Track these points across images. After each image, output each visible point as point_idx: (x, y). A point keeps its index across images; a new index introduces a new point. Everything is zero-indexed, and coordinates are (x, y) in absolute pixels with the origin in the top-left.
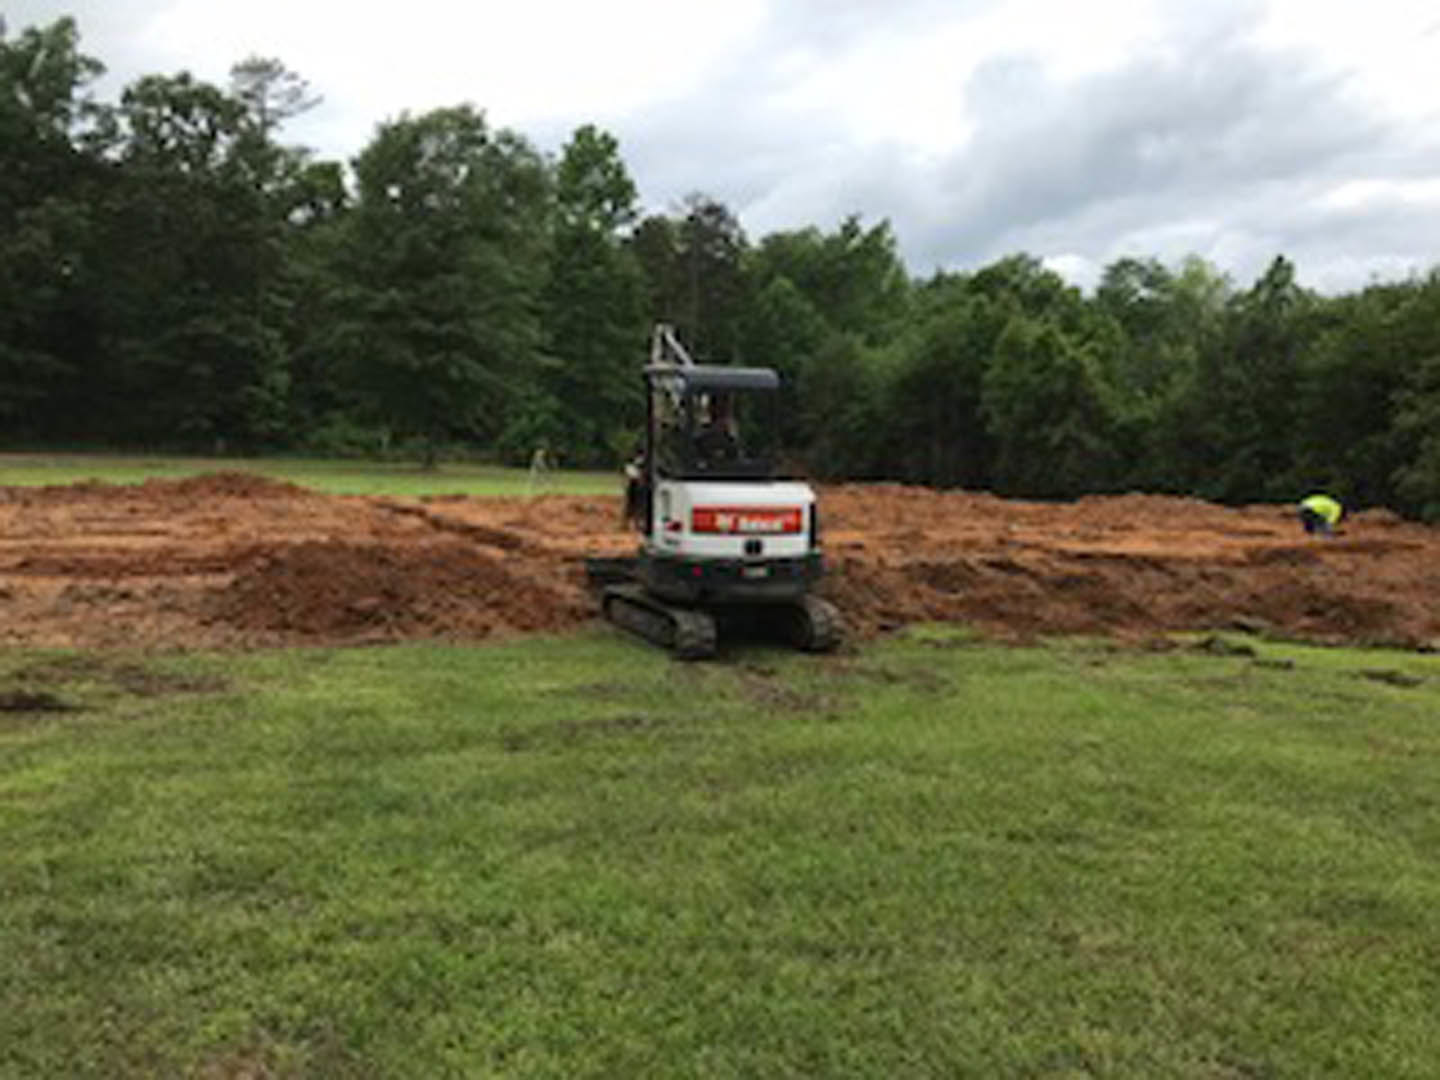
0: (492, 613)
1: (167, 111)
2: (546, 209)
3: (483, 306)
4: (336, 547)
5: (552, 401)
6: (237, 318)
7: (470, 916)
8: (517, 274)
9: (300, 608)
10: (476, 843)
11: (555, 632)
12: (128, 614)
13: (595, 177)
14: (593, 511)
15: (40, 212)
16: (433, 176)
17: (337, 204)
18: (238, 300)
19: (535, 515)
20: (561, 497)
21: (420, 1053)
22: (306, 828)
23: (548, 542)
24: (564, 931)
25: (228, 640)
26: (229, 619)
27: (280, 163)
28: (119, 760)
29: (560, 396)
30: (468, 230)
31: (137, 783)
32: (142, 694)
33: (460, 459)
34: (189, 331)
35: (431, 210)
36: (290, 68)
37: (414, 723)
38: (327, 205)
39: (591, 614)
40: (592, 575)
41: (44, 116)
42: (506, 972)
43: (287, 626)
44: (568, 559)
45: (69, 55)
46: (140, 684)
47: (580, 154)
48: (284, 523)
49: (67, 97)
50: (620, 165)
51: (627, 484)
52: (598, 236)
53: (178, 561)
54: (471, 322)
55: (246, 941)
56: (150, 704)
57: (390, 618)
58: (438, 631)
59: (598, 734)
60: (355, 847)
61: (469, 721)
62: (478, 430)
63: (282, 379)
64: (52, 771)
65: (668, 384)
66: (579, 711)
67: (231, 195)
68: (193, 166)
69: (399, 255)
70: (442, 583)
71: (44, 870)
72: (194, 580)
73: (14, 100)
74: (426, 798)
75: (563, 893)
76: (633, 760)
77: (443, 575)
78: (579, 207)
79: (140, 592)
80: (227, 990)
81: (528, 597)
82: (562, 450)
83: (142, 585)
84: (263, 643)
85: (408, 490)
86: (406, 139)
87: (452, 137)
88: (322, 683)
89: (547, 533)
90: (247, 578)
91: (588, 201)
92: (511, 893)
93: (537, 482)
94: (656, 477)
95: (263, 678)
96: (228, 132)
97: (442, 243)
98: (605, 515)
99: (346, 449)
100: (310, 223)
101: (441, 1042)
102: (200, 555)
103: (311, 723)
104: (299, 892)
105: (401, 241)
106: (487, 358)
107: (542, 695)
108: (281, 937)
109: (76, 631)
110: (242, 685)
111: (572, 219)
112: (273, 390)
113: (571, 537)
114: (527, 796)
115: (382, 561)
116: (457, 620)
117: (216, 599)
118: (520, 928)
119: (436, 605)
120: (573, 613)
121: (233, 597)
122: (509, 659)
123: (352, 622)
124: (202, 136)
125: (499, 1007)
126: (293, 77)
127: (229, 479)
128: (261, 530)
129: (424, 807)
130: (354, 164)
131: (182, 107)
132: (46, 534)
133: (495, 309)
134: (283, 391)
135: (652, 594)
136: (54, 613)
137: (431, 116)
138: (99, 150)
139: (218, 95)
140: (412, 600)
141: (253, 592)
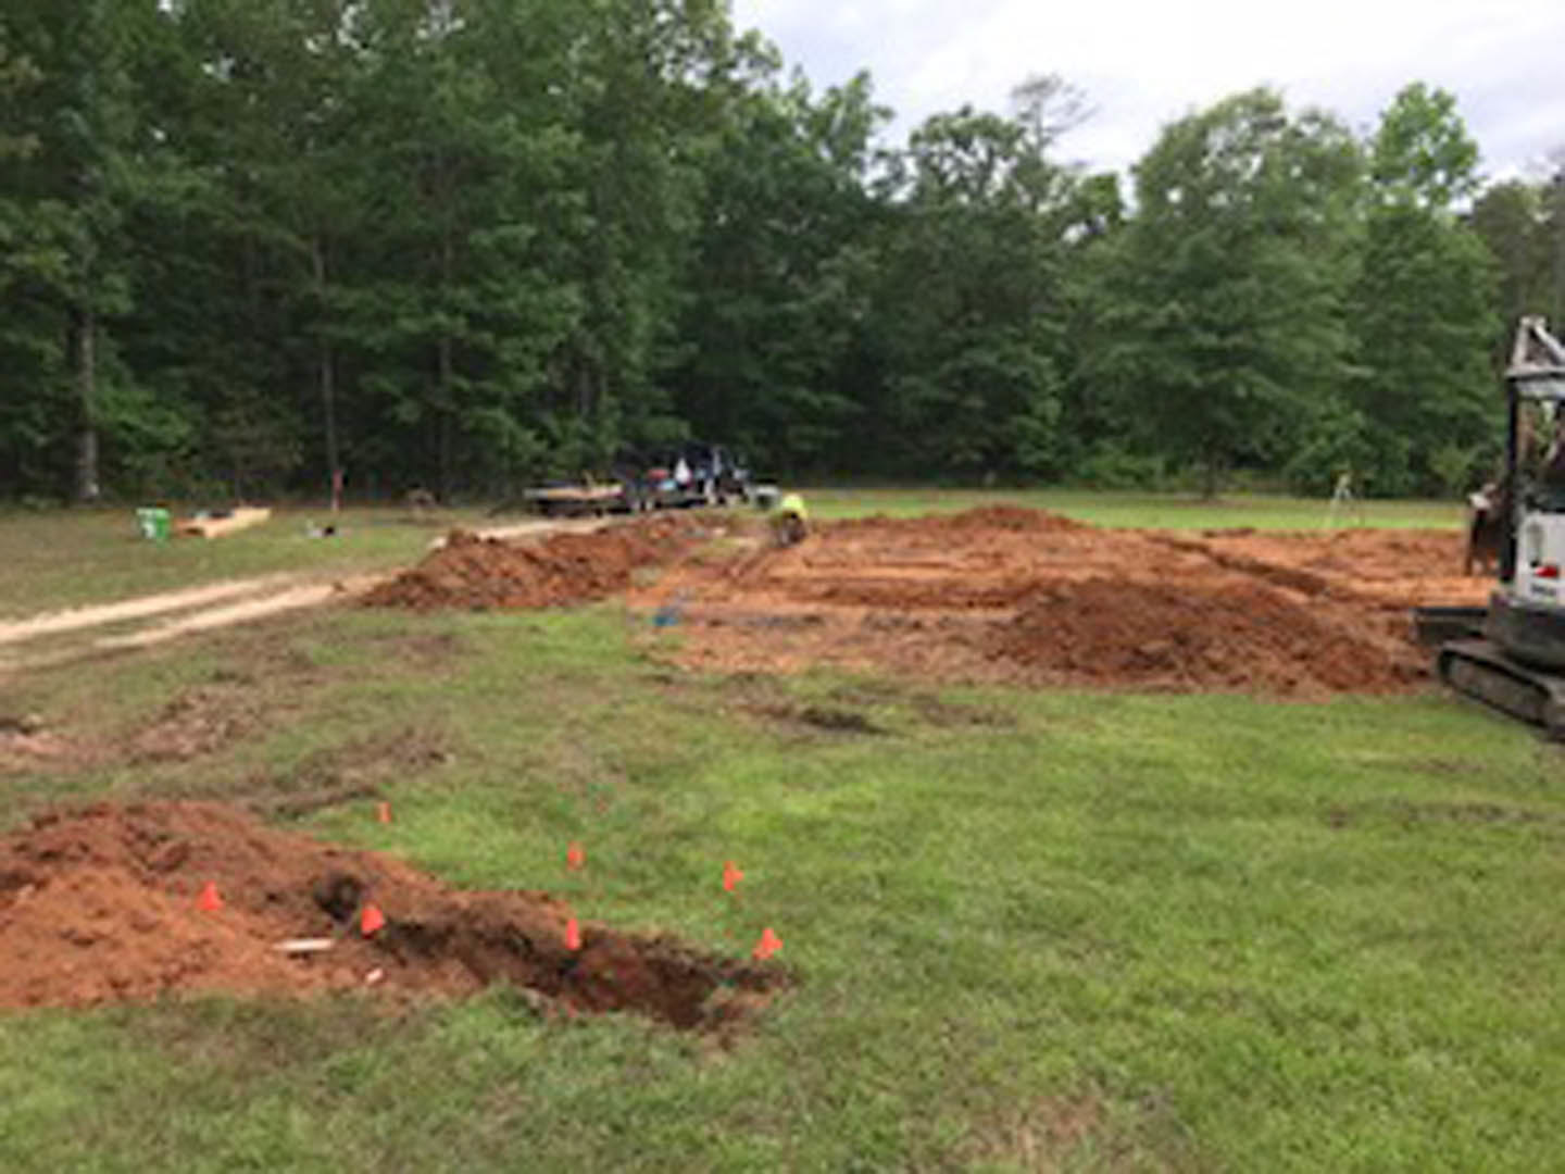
0: (1299, 666)
1: (949, 145)
2: (1357, 191)
3: (1278, 312)
4: (1123, 585)
5: (1358, 417)
6: (1009, 348)
7: (1305, 1008)
8: (1321, 273)
9: (1086, 647)
10: (1302, 924)
11: (1377, 693)
12: (917, 643)
13: (1425, 145)
14: (1417, 548)
15: (838, 262)
16: (1219, 171)
17: (1114, 217)
18: (1011, 330)
19: (1339, 551)
20: (1370, 531)
21: (1261, 1148)
22: (1112, 881)
23: (1358, 586)
24: (1423, 1050)
25: (1014, 676)
26: (1014, 656)
27: (1057, 181)
28: (924, 785)
29: (1367, 411)
30: (1260, 228)
31: (945, 809)
32: (939, 723)
33: (1243, 489)
34: (964, 364)
35: (1218, 211)
36: (1068, 81)
37: (1215, 782)
38: (1102, 219)
39: (1422, 674)
40: (1421, 627)
41: (842, 169)
42: (1355, 1081)
43: (1070, 666)
44: (1388, 607)
45: (863, 108)
46: (933, 712)
47: (1403, 118)
48: (1059, 558)
49: (861, 146)
50: (1458, 123)
51: (1472, 516)
52: (1426, 216)
53: (960, 594)
54: (1261, 331)
55: (1064, 988)
56: (947, 734)
57: (1181, 664)
58: (1234, 683)
59: (1447, 822)
60: (1166, 909)
61: (1281, 787)
62: (1266, 457)
63: (1052, 408)
64: (870, 789)
65: (1537, 390)
66: (1417, 790)
67: (1006, 222)
68: (973, 196)
69: (1180, 264)
70: (1238, 629)
71: (874, 881)
72: (977, 614)
73: (818, 159)
74: (1240, 868)
75: (1419, 1004)
76: (1498, 859)
77: (1241, 621)
78: (1401, 183)
79: (928, 624)
80: (1051, 1032)
81: (1341, 649)
82: (1369, 475)
83: (930, 616)
84: (1049, 683)
85: (1187, 523)
86: (1190, 135)
87: (1244, 125)
88: (1111, 727)
89: (1356, 575)
90: (1029, 614)
91: (1412, 175)
92: (1352, 990)
93: (1338, 513)
94: (1522, 509)
95: (1051, 718)
96: (1006, 158)
97: (1230, 245)
98: (1433, 555)
99: (1115, 479)
100: (1083, 243)
101: (1284, 1144)
102: (982, 589)
103: (1105, 770)
104: (1111, 946)
105: (1185, 248)
106: (1277, 371)
107: (1366, 765)
108: (1098, 989)
109: (877, 656)
110: (1032, 722)
111: (1390, 200)
112: (1043, 419)
113: (1388, 580)
114: (1360, 881)
115: (1171, 601)
116: (1257, 672)
117: (1000, 634)
118: (1368, 1032)
119: (1233, 652)
120: (1396, 670)
121: (1017, 633)
122: (1322, 721)
123: (1140, 665)
124: (981, 165)
125: (1350, 1119)
126: (1069, 89)
127: (999, 511)
128: (1036, 565)
129: (1239, 878)
130: (1134, 170)
131: (963, 141)
132: (844, 565)
133: (1289, 316)
134: (1053, 421)
135: (1510, 655)
136: (857, 639)
137: (1220, 106)
138: (888, 194)
139: (996, 121)
140: (1202, 648)
141: (1036, 629)
